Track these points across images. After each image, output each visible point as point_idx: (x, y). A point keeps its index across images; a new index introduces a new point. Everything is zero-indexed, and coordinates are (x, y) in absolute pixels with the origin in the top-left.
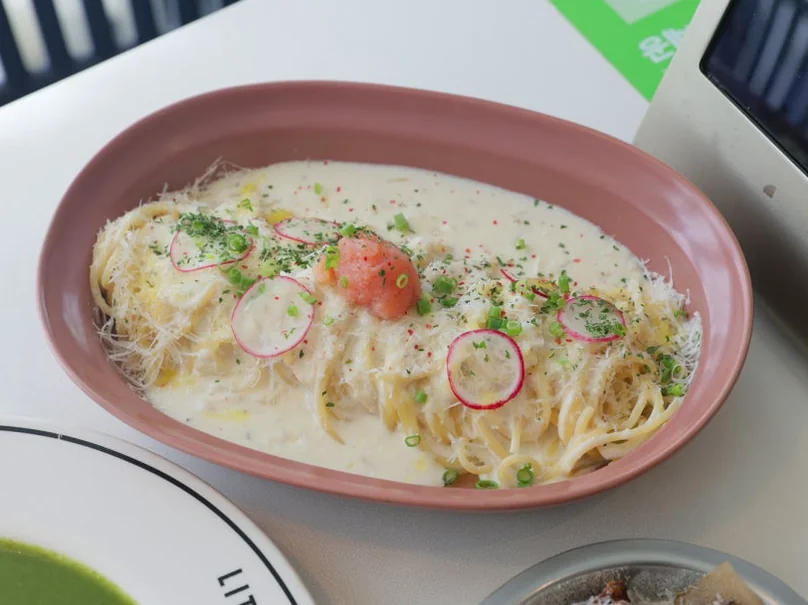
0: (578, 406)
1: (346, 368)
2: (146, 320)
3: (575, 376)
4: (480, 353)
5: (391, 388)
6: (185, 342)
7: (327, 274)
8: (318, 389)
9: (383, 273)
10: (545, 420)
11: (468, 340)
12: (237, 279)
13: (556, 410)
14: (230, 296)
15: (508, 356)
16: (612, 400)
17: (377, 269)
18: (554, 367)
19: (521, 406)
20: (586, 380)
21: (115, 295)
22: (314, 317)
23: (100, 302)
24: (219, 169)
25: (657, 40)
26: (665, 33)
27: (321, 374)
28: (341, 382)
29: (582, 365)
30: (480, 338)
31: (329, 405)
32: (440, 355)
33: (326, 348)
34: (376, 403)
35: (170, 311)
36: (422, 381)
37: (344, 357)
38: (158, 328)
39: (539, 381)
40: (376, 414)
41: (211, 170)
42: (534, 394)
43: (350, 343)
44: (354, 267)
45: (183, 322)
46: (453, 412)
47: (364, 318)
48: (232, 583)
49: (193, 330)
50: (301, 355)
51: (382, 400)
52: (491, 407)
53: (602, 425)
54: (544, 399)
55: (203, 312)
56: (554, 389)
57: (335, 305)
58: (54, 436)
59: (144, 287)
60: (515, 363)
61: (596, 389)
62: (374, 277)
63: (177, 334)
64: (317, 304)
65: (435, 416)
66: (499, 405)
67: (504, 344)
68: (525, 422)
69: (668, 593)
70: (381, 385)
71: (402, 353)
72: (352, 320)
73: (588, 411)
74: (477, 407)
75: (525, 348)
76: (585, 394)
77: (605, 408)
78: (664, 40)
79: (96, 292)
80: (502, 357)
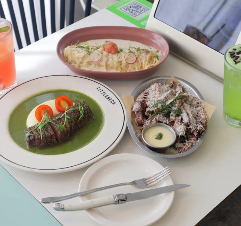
0: (145, 62)
1: (108, 62)
2: (74, 60)
3: (144, 58)
4: (129, 56)
5: (116, 63)
6: (81, 63)
7: (103, 49)
8: (104, 66)
9: (113, 46)
10: (140, 65)
11: (127, 55)
12: (88, 52)
13: (142, 64)
14: (88, 55)
15: (134, 56)
16: (150, 61)
17: (112, 45)
18: (141, 57)
19: (137, 64)
20: (146, 58)
21: (69, 57)
22: (102, 55)
23: (66, 59)
24: (79, 42)
25: (143, 22)
26: (144, 21)
27: (105, 63)
28: (108, 64)
29: (145, 56)
30: (129, 54)
31: (106, 68)
32: (123, 57)
33: (105, 59)
34: (114, 66)
35: (78, 58)
36: (121, 62)
37: (108, 60)
38: (77, 61)
39: (139, 59)
40: (114, 68)
41: (78, 42)
42: (138, 62)
43: (108, 58)
44: (108, 46)
45: (81, 60)
46: (126, 66)
47: (110, 54)
48: (98, 89)
49: (82, 61)
50: (101, 61)
51: (115, 65)
52: (132, 63)
53: (149, 64)
54: (140, 62)
55: (84, 58)
56: (141, 60)
57: (105, 53)
58: (65, 75)
59: (73, 56)
60: (135, 57)
61: (148, 59)
62: (111, 47)
63: (80, 62)
64: (102, 53)
65: (124, 67)
66: (133, 63)
67: (133, 54)
68: (137, 66)
69: (164, 83)
70: (115, 63)
71: (117, 58)
72: (108, 55)
73: (147, 62)
74: (130, 64)
75: (136, 54)
76: (146, 60)
77: (149, 62)
78: (144, 22)
79: (65, 57)
80: (133, 56)
